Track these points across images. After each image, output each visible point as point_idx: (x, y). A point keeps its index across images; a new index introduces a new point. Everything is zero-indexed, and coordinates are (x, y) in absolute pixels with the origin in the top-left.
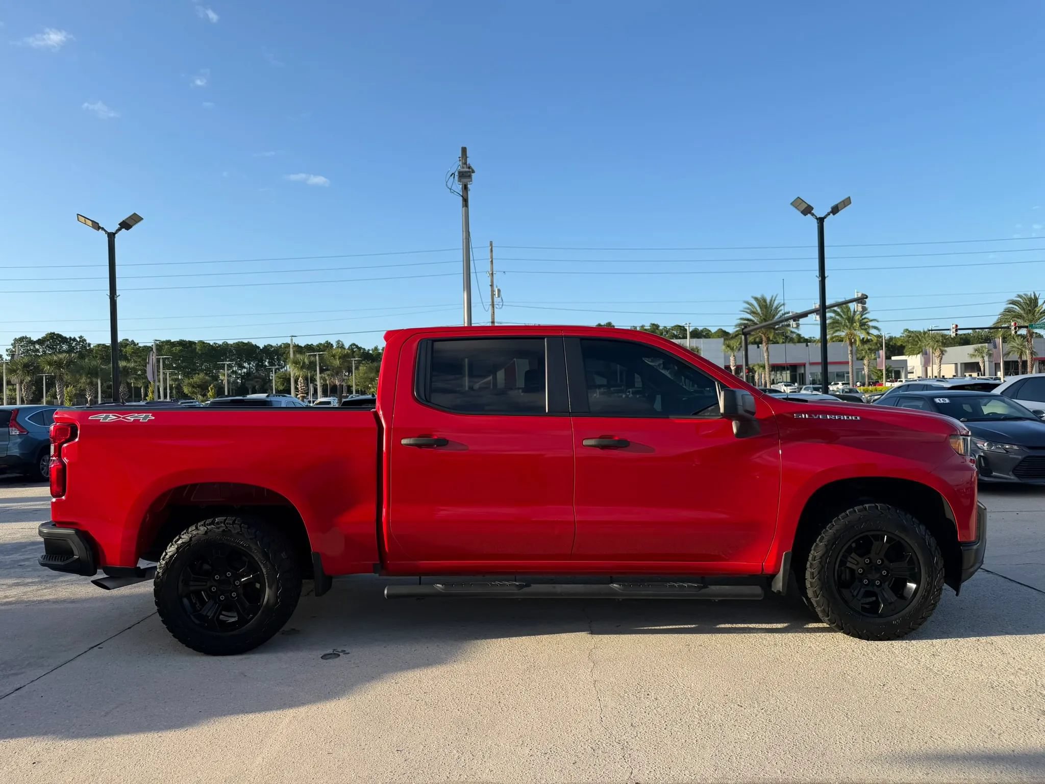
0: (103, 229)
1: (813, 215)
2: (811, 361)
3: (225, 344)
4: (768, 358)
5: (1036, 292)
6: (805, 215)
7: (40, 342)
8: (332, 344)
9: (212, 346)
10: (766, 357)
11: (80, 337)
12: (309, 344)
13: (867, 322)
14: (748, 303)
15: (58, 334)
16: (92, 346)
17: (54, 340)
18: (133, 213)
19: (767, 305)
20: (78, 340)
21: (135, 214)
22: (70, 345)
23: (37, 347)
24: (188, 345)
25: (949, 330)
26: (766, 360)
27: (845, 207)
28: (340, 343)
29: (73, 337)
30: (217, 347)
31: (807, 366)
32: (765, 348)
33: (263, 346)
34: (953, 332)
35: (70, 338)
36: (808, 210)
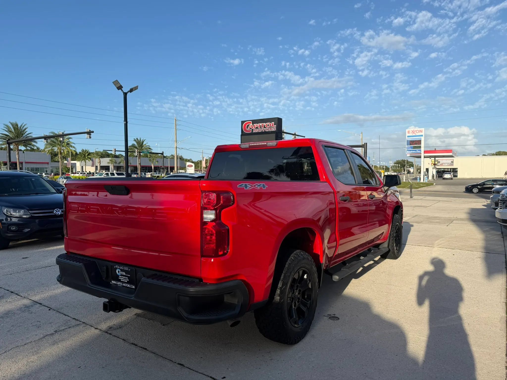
1: (122, 90)
2: (26, 161)
4: (19, 158)
5: (141, 138)
6: (119, 89)
10: (17, 158)
13: (70, 143)
14: (7, 126)
19: (18, 128)
25: (112, 151)
26: (17, 159)
27: (135, 90)
31: (24, 164)
32: (17, 153)
34: (114, 152)
36: (120, 88)
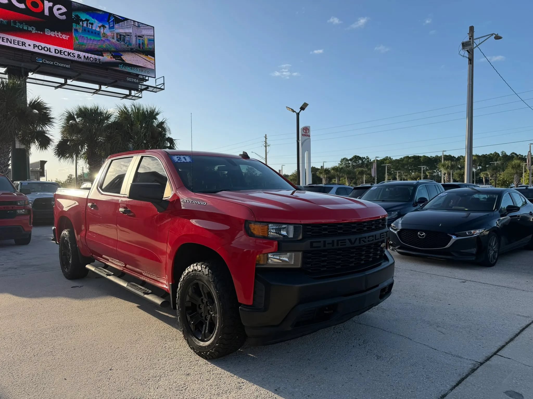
0: (295, 111)
3: (437, 157)
7: (351, 160)
8: (498, 154)
9: (429, 158)
11: (367, 157)
12: (484, 154)
15: (358, 156)
16: (372, 161)
17: (356, 158)
18: (304, 103)
20: (366, 158)
21: (305, 103)
22: (362, 160)
23: (350, 162)
24: (417, 158)
28: (504, 153)
29: (364, 157)
30: (432, 158)
33: (458, 157)
35: (363, 157)
